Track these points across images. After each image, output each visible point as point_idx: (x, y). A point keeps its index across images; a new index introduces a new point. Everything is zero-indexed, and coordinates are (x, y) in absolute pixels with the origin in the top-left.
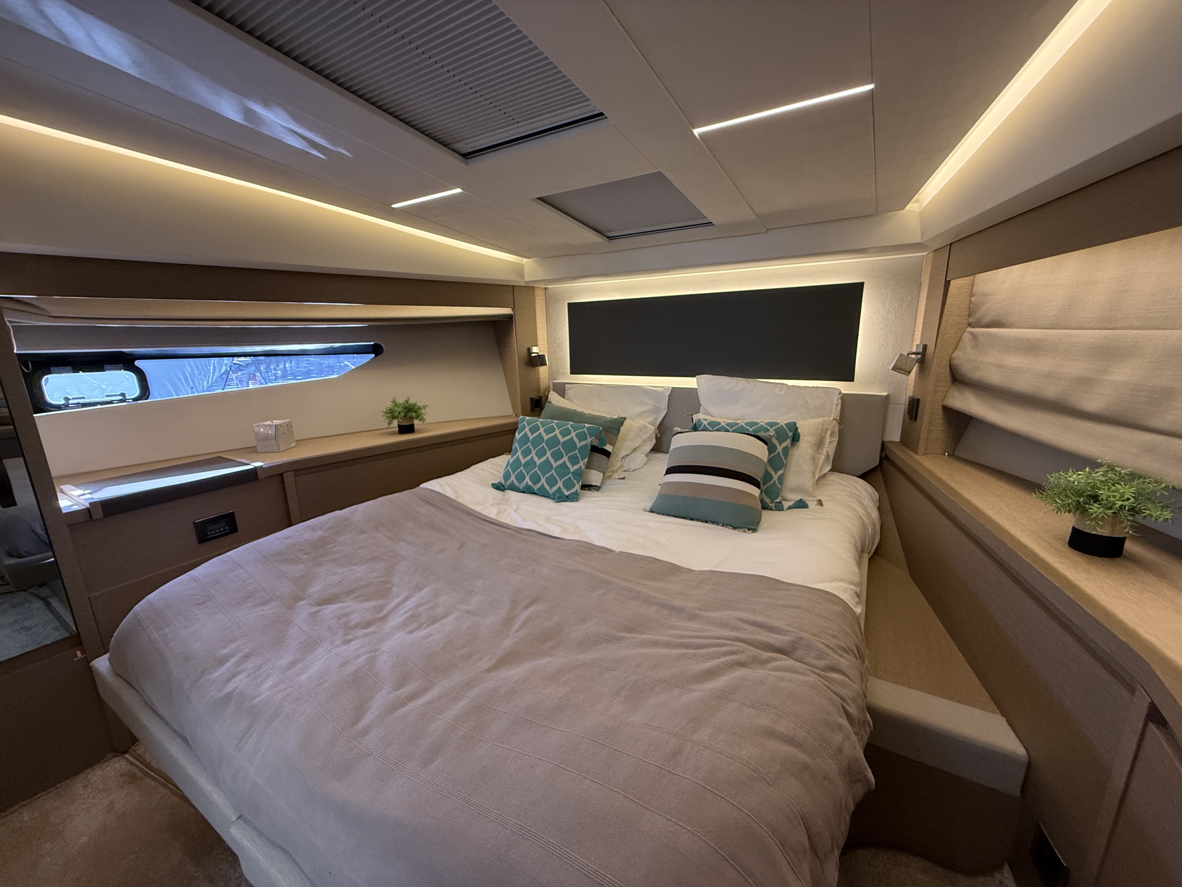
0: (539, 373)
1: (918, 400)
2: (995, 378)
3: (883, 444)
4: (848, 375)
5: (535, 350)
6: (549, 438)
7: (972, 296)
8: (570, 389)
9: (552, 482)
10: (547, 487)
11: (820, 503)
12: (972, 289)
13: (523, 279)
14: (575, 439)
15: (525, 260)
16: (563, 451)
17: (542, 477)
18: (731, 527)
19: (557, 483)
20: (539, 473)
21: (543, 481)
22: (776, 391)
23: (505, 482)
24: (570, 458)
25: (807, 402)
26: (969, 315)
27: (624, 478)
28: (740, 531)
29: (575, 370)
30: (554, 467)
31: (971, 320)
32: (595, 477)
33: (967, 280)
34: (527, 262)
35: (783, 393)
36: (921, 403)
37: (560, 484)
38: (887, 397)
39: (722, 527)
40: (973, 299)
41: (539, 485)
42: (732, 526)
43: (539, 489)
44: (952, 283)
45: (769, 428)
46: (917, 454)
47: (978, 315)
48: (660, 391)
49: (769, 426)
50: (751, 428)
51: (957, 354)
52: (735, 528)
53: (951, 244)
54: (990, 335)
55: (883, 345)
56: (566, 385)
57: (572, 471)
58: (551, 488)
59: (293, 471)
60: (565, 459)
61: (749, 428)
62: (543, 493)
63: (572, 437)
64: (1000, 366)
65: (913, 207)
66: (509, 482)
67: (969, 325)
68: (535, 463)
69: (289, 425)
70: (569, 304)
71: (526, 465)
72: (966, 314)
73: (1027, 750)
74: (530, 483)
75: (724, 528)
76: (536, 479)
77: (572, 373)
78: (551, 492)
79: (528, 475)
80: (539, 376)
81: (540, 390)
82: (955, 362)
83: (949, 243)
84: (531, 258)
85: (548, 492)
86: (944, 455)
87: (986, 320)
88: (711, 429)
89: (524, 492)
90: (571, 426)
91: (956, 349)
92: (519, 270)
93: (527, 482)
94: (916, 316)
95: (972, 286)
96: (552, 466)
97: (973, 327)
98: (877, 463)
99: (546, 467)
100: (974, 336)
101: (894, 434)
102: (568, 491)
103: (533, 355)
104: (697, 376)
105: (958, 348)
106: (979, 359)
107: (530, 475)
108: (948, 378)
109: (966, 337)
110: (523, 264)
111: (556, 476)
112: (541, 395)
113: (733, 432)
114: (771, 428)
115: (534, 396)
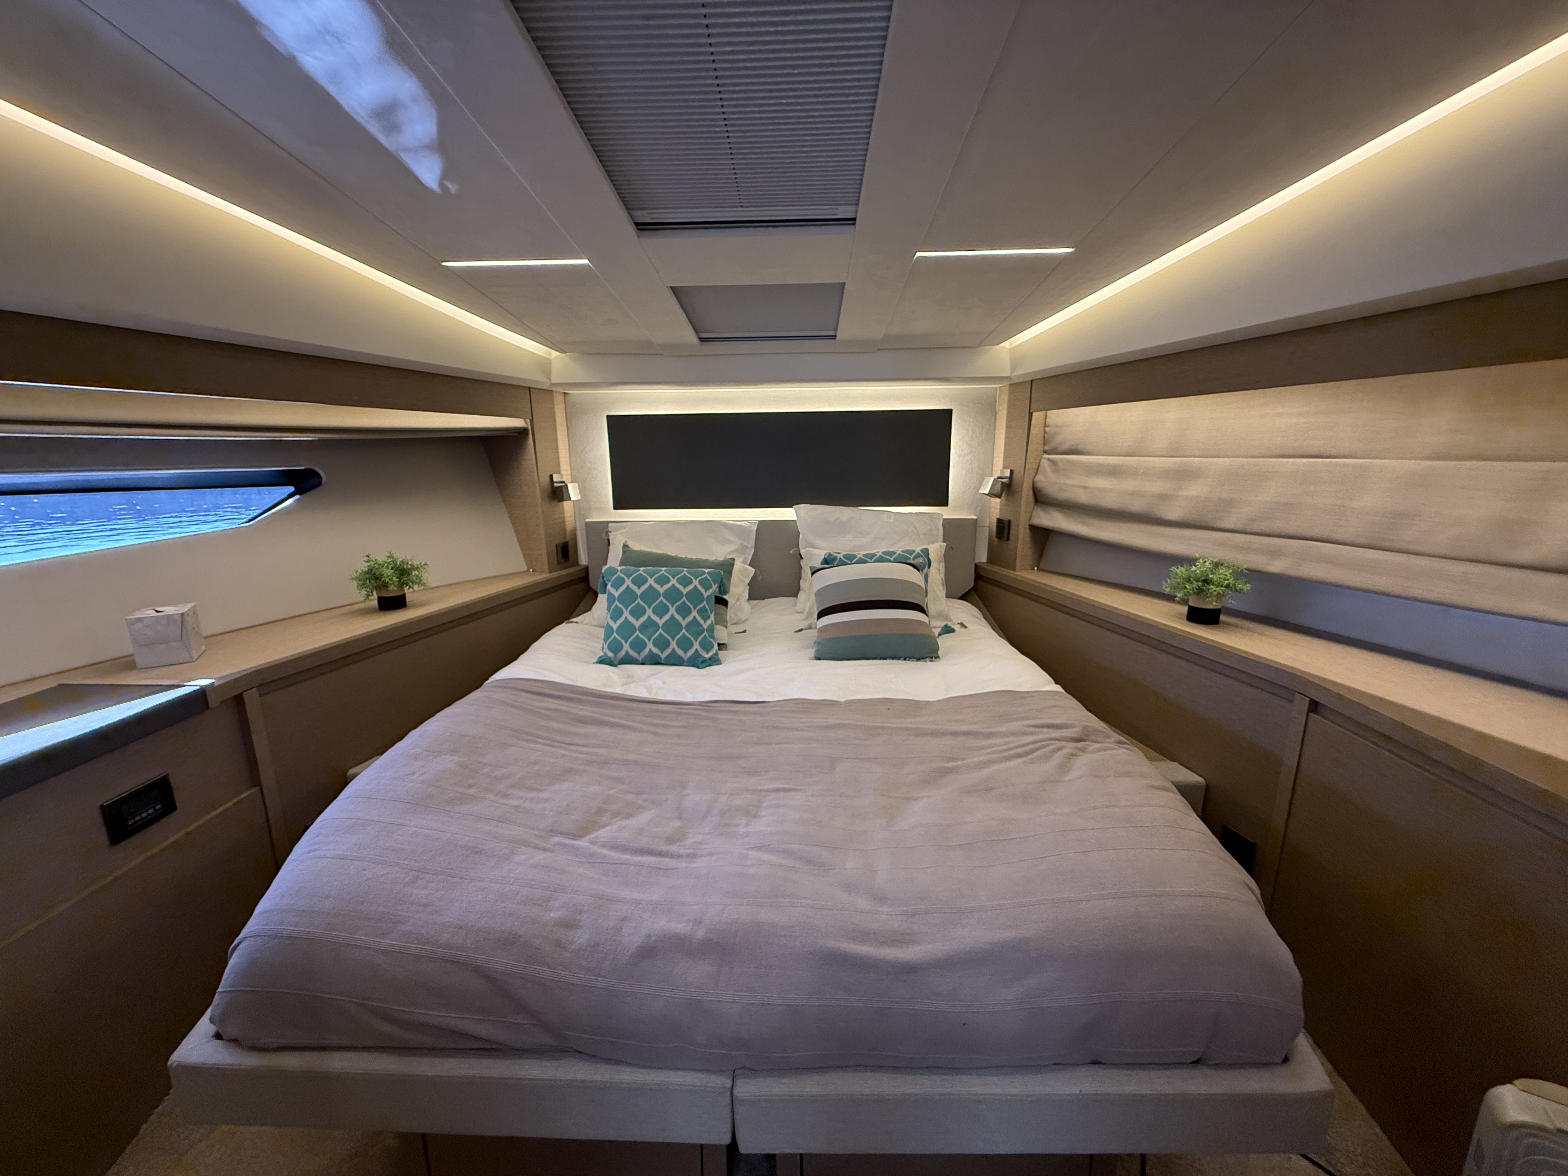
0: (563, 510)
1: (1009, 521)
2: (1083, 497)
3: (976, 566)
4: (943, 501)
5: (556, 478)
6: (665, 591)
7: (1045, 426)
8: (616, 530)
9: (685, 644)
10: (680, 652)
11: (963, 625)
12: (1046, 420)
13: (550, 379)
14: (700, 588)
15: (554, 354)
16: (689, 604)
17: (671, 640)
18: (915, 660)
19: (692, 645)
20: (666, 635)
21: (673, 645)
22: (885, 519)
23: (615, 656)
24: (699, 612)
25: (916, 529)
26: (1044, 444)
27: (744, 631)
28: (925, 661)
29: (620, 503)
30: (684, 626)
31: (1046, 448)
32: (722, 634)
33: (1042, 413)
34: (556, 357)
35: (892, 520)
36: (1012, 524)
37: (696, 646)
38: (976, 519)
39: (904, 661)
40: (1047, 429)
41: (668, 652)
42: (914, 658)
43: (668, 657)
44: (1034, 414)
45: (909, 556)
46: (1014, 570)
47: (1053, 444)
48: (745, 525)
49: (908, 554)
50: (891, 557)
51: (1038, 478)
52: (918, 659)
53: (1032, 381)
54: (1068, 461)
55: (968, 471)
56: (610, 524)
57: (705, 627)
58: (685, 653)
59: (256, 687)
60: (694, 613)
61: (889, 558)
62: (674, 661)
63: (695, 586)
64: (1086, 488)
65: (1006, 344)
66: (622, 654)
67: (1045, 452)
68: (657, 624)
69: (194, 612)
70: (608, 417)
71: (643, 628)
72: (1042, 442)
73: (1203, 778)
74: (655, 650)
75: (907, 662)
76: (662, 644)
77: (615, 508)
78: (685, 659)
79: (649, 640)
80: (563, 513)
81: (565, 534)
82: (1039, 485)
83: (1031, 379)
84: (566, 353)
85: (681, 658)
86: (1034, 569)
87: (1064, 447)
88: (849, 562)
89: (643, 664)
90: (686, 571)
91: (1037, 473)
92: (545, 366)
93: (650, 650)
94: (994, 443)
95: (1046, 418)
96: (681, 625)
97: (1050, 454)
98: (972, 585)
99: (673, 626)
100: (1052, 462)
101: (982, 557)
102: (708, 653)
103: (556, 485)
104: (795, 506)
105: (1039, 473)
106: (1062, 482)
107: (654, 640)
108: (1032, 500)
109: (1045, 463)
110: (550, 360)
111: (690, 637)
112: (567, 540)
113: (874, 562)
114: (911, 555)
115: (560, 540)
